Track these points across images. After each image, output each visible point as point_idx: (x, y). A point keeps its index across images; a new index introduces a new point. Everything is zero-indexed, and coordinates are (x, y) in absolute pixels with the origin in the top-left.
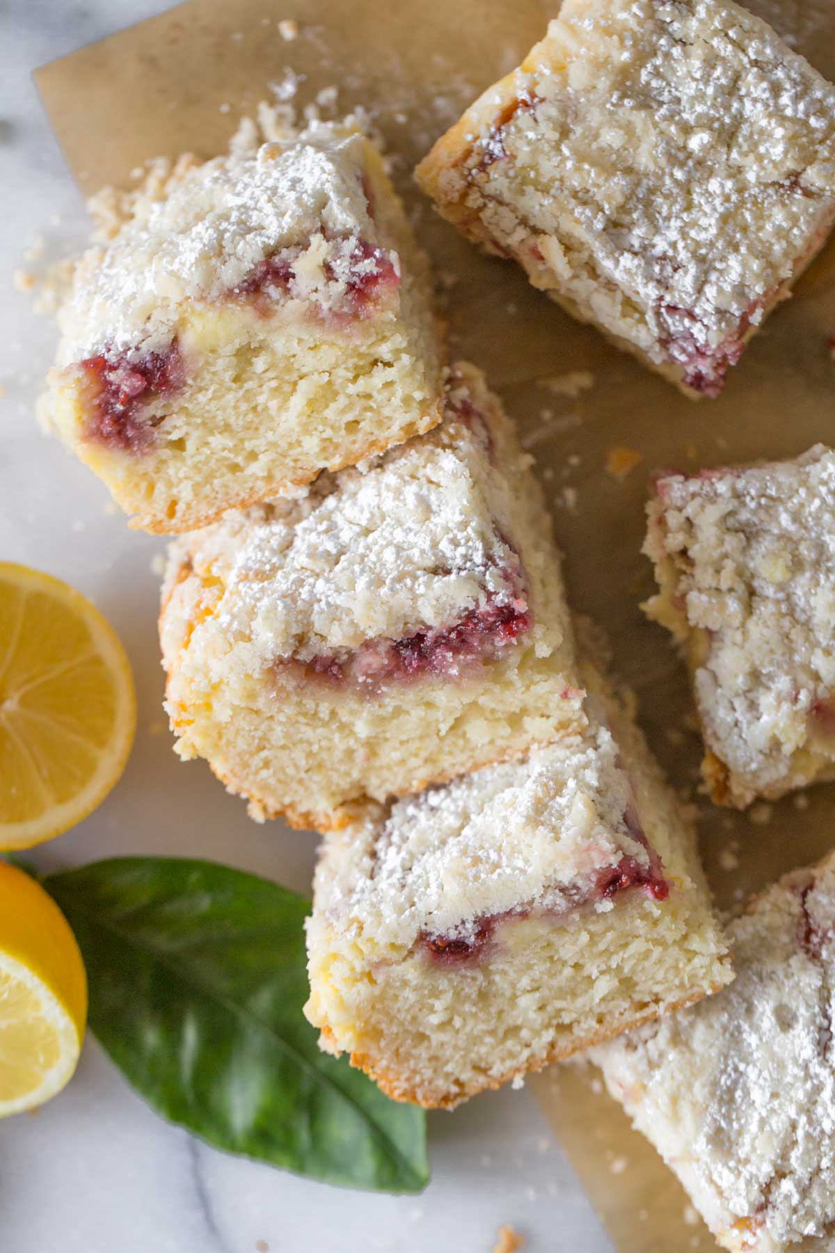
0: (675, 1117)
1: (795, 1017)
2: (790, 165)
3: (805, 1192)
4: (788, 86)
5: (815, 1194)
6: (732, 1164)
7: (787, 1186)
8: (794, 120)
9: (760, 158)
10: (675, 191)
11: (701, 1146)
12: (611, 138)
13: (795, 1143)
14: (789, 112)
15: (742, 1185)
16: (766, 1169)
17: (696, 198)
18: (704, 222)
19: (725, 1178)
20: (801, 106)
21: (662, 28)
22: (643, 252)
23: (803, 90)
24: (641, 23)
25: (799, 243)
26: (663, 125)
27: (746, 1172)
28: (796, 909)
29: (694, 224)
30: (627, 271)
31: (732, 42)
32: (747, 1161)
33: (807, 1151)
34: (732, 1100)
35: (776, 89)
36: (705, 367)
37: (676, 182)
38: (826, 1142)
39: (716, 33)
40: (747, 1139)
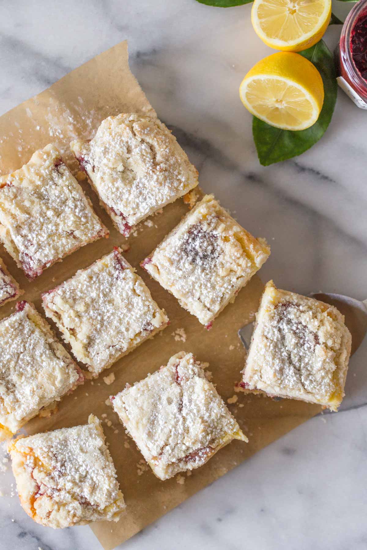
0: (137, 428)
1: (172, 401)
2: (72, 228)
3: (173, 450)
4: (79, 207)
5: (176, 450)
6: (153, 441)
7: (168, 448)
8: (77, 217)
9: (65, 223)
10: (39, 224)
11: (145, 436)
12: (27, 204)
13: (171, 436)
14: (77, 214)
15: (155, 447)
16: (162, 443)
17: (44, 228)
18: (43, 235)
19: (150, 445)
20: (81, 214)
21: (52, 179)
22: (25, 237)
23: (83, 209)
24: (47, 175)
25: (67, 250)
26: (42, 205)
27: (156, 444)
28: (174, 371)
29: (41, 235)
30: (18, 240)
31: (69, 189)
32: (157, 441)
33: (174, 438)
34: (154, 424)
35: (76, 206)
36: (30, 273)
37: (40, 221)
38: (180, 436)
39: (66, 185)
40: (157, 435)
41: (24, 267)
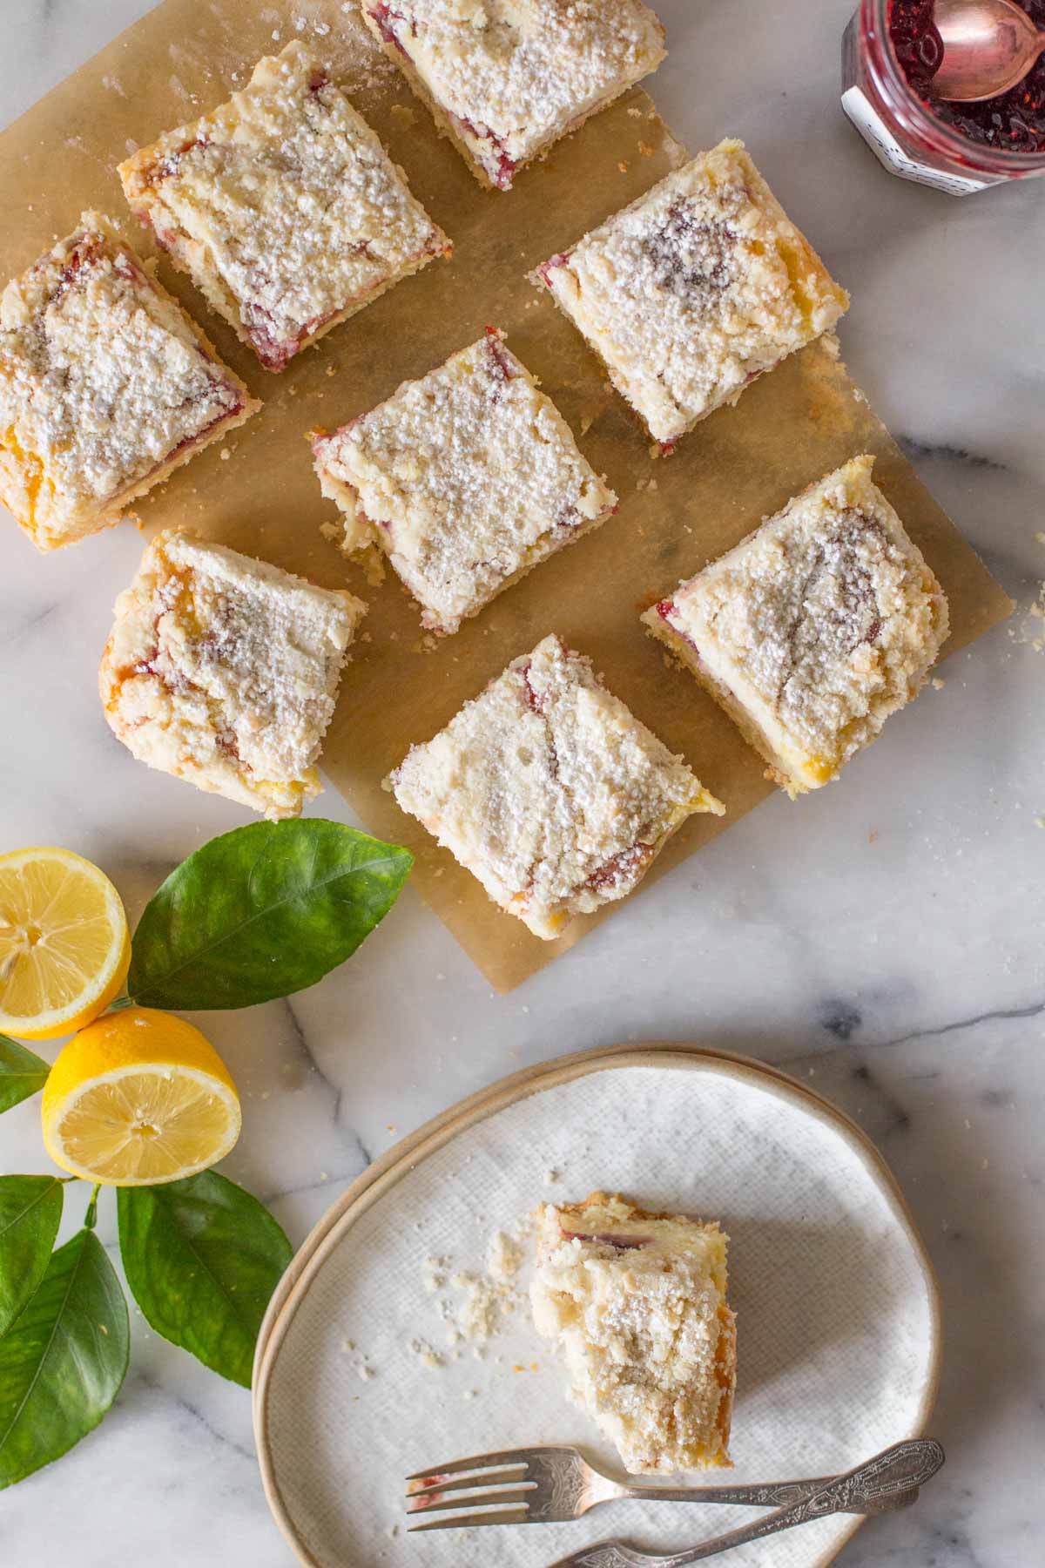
0: (463, 835)
1: (532, 755)
2: (362, 235)
3: (556, 869)
4: (376, 182)
6: (505, 859)
7: (543, 867)
8: (374, 206)
9: (343, 223)
10: (282, 230)
11: (483, 851)
12: (249, 183)
13: (544, 838)
14: (372, 199)
16: (527, 860)
17: (295, 240)
18: (294, 255)
20: (381, 199)
21: (305, 120)
22: (249, 263)
23: (386, 187)
24: (291, 112)
25: (353, 288)
26: (286, 184)
27: (515, 862)
28: (521, 683)
29: (288, 257)
30: (235, 274)
31: (347, 140)
32: (515, 855)
33: (553, 842)
35: (368, 182)
36: (272, 353)
37: (284, 224)
38: (565, 833)
39: (339, 132)
40: (512, 841)
41: (254, 338)
